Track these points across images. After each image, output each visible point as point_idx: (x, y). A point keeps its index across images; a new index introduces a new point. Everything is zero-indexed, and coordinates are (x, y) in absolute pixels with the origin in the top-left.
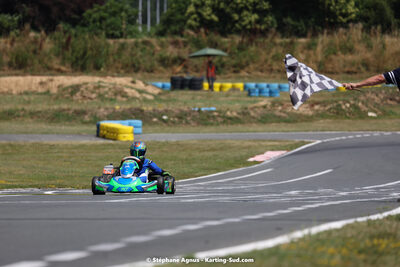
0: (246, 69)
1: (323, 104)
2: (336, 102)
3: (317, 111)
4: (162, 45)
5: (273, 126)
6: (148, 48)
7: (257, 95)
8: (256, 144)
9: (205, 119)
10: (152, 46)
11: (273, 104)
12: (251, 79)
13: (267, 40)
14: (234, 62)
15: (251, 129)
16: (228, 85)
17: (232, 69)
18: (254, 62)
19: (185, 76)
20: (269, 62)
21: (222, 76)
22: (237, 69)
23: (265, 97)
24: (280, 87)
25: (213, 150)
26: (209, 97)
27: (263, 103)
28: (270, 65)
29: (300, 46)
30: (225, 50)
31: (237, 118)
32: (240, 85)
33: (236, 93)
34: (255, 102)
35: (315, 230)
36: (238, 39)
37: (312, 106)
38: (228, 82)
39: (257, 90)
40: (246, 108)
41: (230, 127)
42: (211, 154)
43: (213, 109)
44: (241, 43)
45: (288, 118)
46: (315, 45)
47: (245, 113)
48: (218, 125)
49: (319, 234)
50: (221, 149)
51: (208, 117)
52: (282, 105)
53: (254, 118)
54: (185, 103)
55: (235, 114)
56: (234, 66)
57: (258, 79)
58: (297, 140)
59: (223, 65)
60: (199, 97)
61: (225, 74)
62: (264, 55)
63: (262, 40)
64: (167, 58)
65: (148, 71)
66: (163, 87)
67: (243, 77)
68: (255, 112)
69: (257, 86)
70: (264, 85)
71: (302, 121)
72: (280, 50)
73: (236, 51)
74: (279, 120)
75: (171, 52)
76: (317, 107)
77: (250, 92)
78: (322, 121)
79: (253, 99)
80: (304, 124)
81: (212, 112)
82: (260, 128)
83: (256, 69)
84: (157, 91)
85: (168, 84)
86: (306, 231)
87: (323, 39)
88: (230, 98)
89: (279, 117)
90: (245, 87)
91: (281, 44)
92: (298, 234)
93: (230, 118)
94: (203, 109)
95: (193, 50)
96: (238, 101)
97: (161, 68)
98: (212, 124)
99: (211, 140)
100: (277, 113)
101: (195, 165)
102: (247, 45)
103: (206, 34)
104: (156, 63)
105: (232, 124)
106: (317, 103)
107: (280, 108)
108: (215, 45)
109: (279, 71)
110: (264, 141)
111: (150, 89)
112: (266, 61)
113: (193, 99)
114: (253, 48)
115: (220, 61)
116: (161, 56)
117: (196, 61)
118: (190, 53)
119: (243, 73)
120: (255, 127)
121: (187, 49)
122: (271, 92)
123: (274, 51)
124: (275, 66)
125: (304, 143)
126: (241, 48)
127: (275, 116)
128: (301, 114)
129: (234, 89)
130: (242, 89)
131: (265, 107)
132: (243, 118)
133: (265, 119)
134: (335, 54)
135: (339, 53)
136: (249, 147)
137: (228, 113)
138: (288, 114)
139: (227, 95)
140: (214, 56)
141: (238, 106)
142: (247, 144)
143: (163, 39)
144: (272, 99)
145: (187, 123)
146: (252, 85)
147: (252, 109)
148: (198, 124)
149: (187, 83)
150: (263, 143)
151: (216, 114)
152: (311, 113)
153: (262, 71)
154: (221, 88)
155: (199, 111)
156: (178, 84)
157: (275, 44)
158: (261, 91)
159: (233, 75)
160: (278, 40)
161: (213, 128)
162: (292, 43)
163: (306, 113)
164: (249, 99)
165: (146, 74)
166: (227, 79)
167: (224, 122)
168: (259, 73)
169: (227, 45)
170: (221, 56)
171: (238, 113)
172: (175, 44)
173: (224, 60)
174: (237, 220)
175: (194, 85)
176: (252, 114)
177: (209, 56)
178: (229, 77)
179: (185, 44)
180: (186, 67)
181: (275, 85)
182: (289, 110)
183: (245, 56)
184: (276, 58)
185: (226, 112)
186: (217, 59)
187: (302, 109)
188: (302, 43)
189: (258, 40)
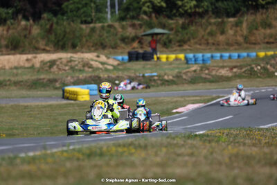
0: (189, 43)
1: (240, 67)
2: (250, 65)
3: (235, 72)
4: (123, 27)
5: (200, 86)
6: (112, 30)
7: (193, 62)
8: (182, 99)
10: (115, 28)
11: (202, 69)
12: (191, 51)
13: (204, 21)
14: (178, 38)
15: (183, 88)
16: (172, 57)
17: (177, 44)
18: (194, 38)
20: (206, 37)
21: (169, 49)
22: (181, 44)
23: (198, 64)
24: (212, 57)
26: (156, 65)
27: (193, 69)
28: (207, 40)
29: (230, 24)
30: (171, 29)
31: (172, 80)
32: (182, 56)
33: (178, 62)
36: (181, 21)
37: (232, 69)
38: (173, 54)
39: (194, 59)
40: (180, 73)
41: (167, 88)
43: (155, 74)
44: (183, 24)
45: (212, 79)
46: (241, 23)
47: (178, 76)
48: (158, 86)
50: (155, 104)
51: (150, 80)
52: (208, 69)
53: (185, 80)
55: (171, 77)
56: (179, 41)
58: (214, 95)
59: (170, 41)
60: (149, 66)
61: (172, 48)
62: (201, 32)
63: (200, 20)
64: (128, 38)
65: (113, 48)
66: (123, 59)
67: (185, 50)
68: (187, 76)
69: (194, 56)
71: (224, 81)
72: (214, 28)
73: (180, 30)
74: (205, 80)
75: (130, 32)
76: (235, 70)
77: (187, 61)
79: (188, 66)
81: (153, 76)
83: (196, 43)
84: (116, 63)
85: (126, 57)
87: (248, 19)
88: (173, 66)
89: (205, 78)
90: (186, 58)
91: (215, 24)
93: (167, 81)
94: (146, 75)
95: (147, 29)
96: (178, 68)
97: (123, 45)
98: (153, 86)
100: (203, 76)
102: (188, 25)
103: (157, 18)
104: (119, 42)
105: (168, 85)
106: (235, 67)
107: (207, 72)
108: (163, 27)
110: (189, 97)
111: (111, 61)
112: (203, 37)
113: (144, 67)
114: (193, 28)
115: (168, 38)
116: (122, 35)
119: (186, 47)
120: (186, 87)
121: (142, 30)
122: (203, 60)
123: (209, 29)
124: (211, 41)
125: (218, 97)
126: (184, 27)
127: (201, 78)
129: (177, 59)
130: (183, 59)
131: (195, 71)
132: (177, 80)
133: (194, 81)
134: (256, 29)
135: (260, 28)
136: (177, 101)
137: (166, 77)
138: (212, 76)
139: (171, 64)
142: (175, 99)
143: (124, 23)
146: (191, 56)
147: (184, 73)
149: (141, 56)
150: (187, 99)
151: (156, 78)
152: (230, 75)
153: (200, 45)
154: (167, 58)
155: (143, 76)
156: (134, 57)
157: (210, 24)
158: (196, 60)
159: (178, 48)
160: (213, 21)
162: (223, 22)
165: (111, 50)
166: (172, 52)
167: (162, 85)
168: (198, 46)
169: (173, 26)
170: (169, 34)
171: (173, 77)
172: (133, 26)
173: (171, 37)
175: (146, 57)
176: (184, 77)
178: (175, 51)
179: (141, 26)
182: (214, 73)
183: (187, 34)
184: (211, 34)
185: (164, 76)
186: (165, 37)
187: (224, 72)
188: (231, 22)
189: (197, 20)
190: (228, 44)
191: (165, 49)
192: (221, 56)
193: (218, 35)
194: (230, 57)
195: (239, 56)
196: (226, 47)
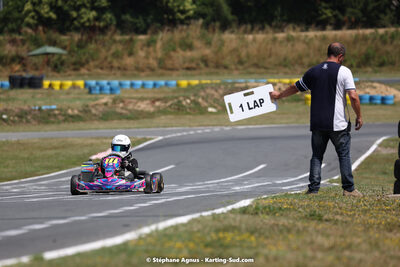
0: (86, 66)
1: (164, 100)
2: (176, 98)
3: (159, 107)
5: (115, 123)
7: (98, 92)
8: (98, 141)
9: (45, 118)
11: (115, 101)
12: (91, 76)
13: (107, 38)
14: (73, 59)
15: (93, 126)
16: (69, 83)
17: (72, 67)
18: (93, 60)
19: (24, 75)
20: (109, 59)
21: (62, 73)
22: (77, 66)
23: (106, 94)
24: (121, 85)
25: (55, 148)
26: (49, 95)
27: (104, 101)
28: (110, 63)
29: (140, 43)
30: (64, 48)
31: (78, 116)
32: (80, 83)
33: (76, 91)
34: (96, 99)
35: (162, 225)
36: (77, 37)
37: (153, 102)
38: (68, 80)
39: (98, 88)
40: (87, 106)
41: (72, 125)
42: (53, 152)
43: (54, 107)
44: (80, 40)
45: (129, 115)
46: (155, 42)
47: (86, 110)
48: (59, 123)
49: (166, 229)
50: (63, 147)
51: (49, 115)
52: (123, 101)
53: (95, 115)
54: (25, 102)
55: (76, 112)
56: (74, 64)
57: (98, 76)
58: (139, 137)
59: (62, 63)
60: (40, 96)
61: (65, 72)
62: (103, 53)
63: (101, 37)
64: (6, 57)
66: (2, 85)
67: (84, 75)
68: (96, 109)
69: (97, 84)
70: (104, 82)
71: (144, 118)
72: (120, 48)
73: (76, 49)
74: (121, 117)
75: (9, 50)
76: (157, 104)
77: (90, 90)
78: (163, 117)
79: (93, 96)
80: (146, 120)
81: (53, 110)
82: (102, 125)
83: (96, 67)
85: (7, 83)
86: (153, 227)
87: (163, 36)
88: (72, 96)
89: (121, 114)
90: (86, 85)
91: (120, 42)
92: (146, 230)
93: (72, 116)
94: (44, 108)
95: (32, 47)
96: (79, 99)
98: (53, 123)
99: (52, 138)
100: (119, 110)
101: (36, 164)
102: (87, 42)
103: (45, 32)
105: (73, 122)
106: (158, 100)
107: (121, 105)
108: (54, 43)
109: (119, 68)
110: (106, 138)
112: (106, 58)
113: (33, 97)
114: (92, 46)
115: (59, 59)
117: (35, 60)
118: (29, 51)
119: (83, 71)
120: (96, 124)
121: (25, 48)
122: (111, 90)
123: (114, 49)
124: (116, 64)
125: (146, 140)
126: (81, 45)
127: (116, 113)
128: (142, 111)
129: (74, 87)
130: (82, 86)
131: (106, 104)
132: (84, 116)
133: (107, 116)
134: (174, 50)
135: (178, 49)
136: (92, 145)
137: (70, 112)
138: (130, 111)
139: (68, 93)
140: (53, 54)
141: (79, 104)
142: (90, 141)
144: (113, 96)
145: (28, 122)
146: (93, 83)
147: (93, 106)
148: (39, 122)
149: (27, 81)
150: (105, 141)
151: (57, 112)
152: (152, 109)
153: (102, 68)
154: (61, 86)
155: (40, 109)
156: (18, 83)
157: (115, 41)
158: (101, 89)
159: (73, 73)
160: (118, 37)
161: (54, 127)
162: (131, 40)
163: (147, 109)
164: (89, 96)
166: (67, 77)
167: (64, 121)
168: (99, 71)
169: (67, 43)
170: (61, 55)
171: (80, 111)
172: (13, 42)
173: (64, 57)
174: (83, 218)
175: (34, 83)
176: (94, 111)
177: (47, 54)
178: (70, 75)
179: (23, 42)
180: (24, 65)
181: (115, 83)
182: (130, 107)
183: (84, 54)
184: (116, 55)
185: (67, 110)
186: (56, 57)
187: (143, 106)
188: (141, 40)
189: (97, 37)
190: (138, 69)
191: (56, 74)
192: (132, 85)
193: (126, 57)
194: (143, 85)
195: (155, 85)
196: (136, 72)
